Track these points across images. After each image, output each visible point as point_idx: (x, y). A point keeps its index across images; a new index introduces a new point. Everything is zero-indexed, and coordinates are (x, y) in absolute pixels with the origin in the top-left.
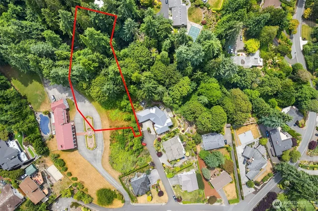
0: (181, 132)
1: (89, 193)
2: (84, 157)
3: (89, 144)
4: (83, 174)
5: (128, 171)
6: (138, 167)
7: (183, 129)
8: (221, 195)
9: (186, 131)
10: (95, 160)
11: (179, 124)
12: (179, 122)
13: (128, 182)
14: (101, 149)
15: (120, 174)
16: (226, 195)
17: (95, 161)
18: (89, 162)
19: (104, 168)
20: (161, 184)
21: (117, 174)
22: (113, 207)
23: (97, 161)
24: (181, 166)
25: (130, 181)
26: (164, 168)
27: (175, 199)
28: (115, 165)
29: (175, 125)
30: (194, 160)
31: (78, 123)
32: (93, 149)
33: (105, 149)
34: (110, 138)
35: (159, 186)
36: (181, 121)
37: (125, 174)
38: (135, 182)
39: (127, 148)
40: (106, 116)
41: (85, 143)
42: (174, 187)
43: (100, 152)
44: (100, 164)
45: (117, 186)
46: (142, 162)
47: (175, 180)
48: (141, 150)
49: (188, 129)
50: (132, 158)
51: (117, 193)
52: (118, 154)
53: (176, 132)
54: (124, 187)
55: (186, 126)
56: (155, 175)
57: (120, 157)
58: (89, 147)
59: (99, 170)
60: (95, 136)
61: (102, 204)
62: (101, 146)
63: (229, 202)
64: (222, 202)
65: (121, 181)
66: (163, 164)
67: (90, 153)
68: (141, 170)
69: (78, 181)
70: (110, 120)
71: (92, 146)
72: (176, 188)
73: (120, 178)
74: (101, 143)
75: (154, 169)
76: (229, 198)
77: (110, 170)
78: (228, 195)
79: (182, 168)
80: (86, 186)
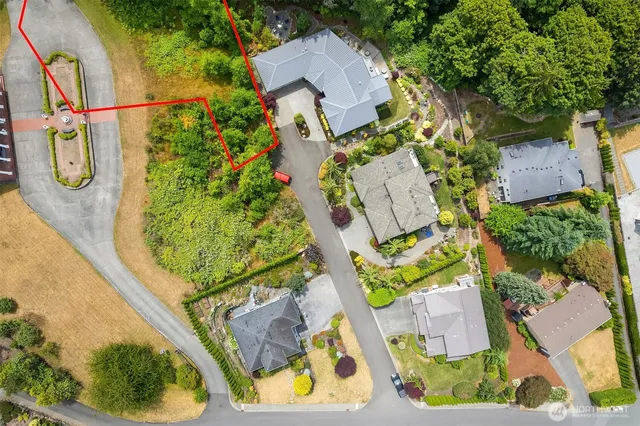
0: (419, 135)
1: (66, 362)
2: (43, 218)
3: (63, 164)
4: (39, 288)
5: (219, 275)
6: (260, 265)
7: (427, 124)
8: (563, 375)
9: (438, 134)
10: (90, 227)
11: (412, 105)
12: (415, 98)
13: (220, 320)
14: (111, 185)
15: (190, 289)
16: (582, 374)
17: (86, 234)
18: (63, 235)
19: (121, 259)
20: (345, 330)
21: (177, 289)
22: (164, 418)
23: (98, 232)
24: (422, 264)
25: (227, 316)
26: (359, 269)
27: (400, 388)
28: (166, 251)
29: (400, 110)
30: (470, 242)
31: (18, 82)
32: (79, 186)
33: (127, 184)
34: (146, 142)
35: (339, 337)
36: (421, 97)
37: (210, 290)
38: (247, 319)
39: (213, 185)
40: (132, 53)
41: (46, 159)
42: (394, 342)
43: (109, 196)
44: (109, 244)
45: (176, 336)
46: (276, 242)
47: (398, 317)
48: (272, 196)
49: (443, 127)
50: (235, 225)
51: (178, 363)
52: (178, 207)
53: (404, 132)
54: (205, 339)
55: (439, 114)
56: (324, 298)
57: (188, 218)
58: (64, 175)
59: (107, 269)
60: (89, 132)
61: (111, 407)
62: (112, 175)
63: (595, 400)
64: (568, 400)
65: (191, 314)
66: (354, 255)
67: (66, 199)
68: (269, 273)
69: (20, 313)
70: (148, 71)
71: (74, 173)
72: (402, 345)
73: (187, 305)
74: (112, 160)
75: (318, 272)
76: (594, 386)
77: (149, 272)
78: (590, 376)
79: (426, 272)
80: (51, 335)
